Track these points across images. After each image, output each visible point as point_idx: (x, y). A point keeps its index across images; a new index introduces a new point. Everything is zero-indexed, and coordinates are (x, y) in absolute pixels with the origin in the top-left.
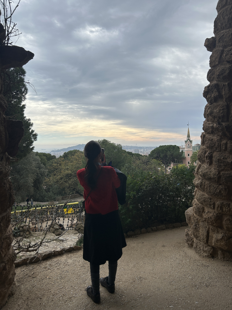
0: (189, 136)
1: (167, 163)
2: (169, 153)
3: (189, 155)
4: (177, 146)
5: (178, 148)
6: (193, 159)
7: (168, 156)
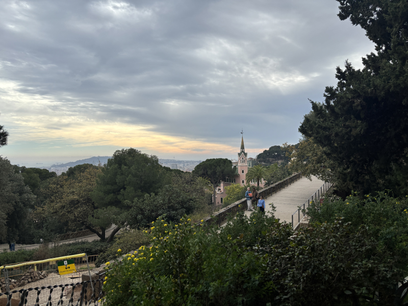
0: (243, 147)
1: (216, 183)
2: (218, 169)
3: (243, 172)
4: (229, 160)
5: (230, 162)
6: (249, 176)
7: (218, 173)
